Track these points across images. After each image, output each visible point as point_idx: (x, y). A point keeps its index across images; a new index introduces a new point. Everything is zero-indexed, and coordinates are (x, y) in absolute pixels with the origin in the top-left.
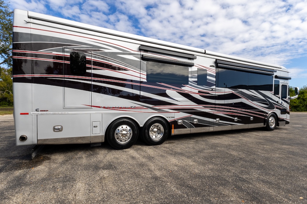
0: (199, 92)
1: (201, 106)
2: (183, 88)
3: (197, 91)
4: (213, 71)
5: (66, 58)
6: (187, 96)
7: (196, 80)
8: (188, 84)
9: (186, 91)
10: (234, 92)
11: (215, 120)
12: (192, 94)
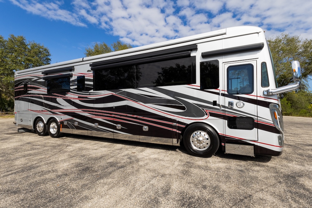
0: (79, 97)
1: (80, 110)
2: (67, 96)
3: (77, 97)
4: (90, 76)
5: (22, 88)
6: (69, 101)
7: (76, 87)
8: (70, 92)
9: (69, 98)
10: (114, 93)
11: (93, 125)
12: (73, 100)
